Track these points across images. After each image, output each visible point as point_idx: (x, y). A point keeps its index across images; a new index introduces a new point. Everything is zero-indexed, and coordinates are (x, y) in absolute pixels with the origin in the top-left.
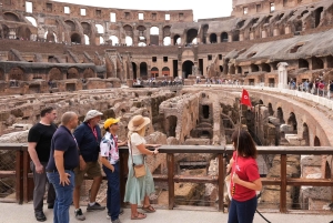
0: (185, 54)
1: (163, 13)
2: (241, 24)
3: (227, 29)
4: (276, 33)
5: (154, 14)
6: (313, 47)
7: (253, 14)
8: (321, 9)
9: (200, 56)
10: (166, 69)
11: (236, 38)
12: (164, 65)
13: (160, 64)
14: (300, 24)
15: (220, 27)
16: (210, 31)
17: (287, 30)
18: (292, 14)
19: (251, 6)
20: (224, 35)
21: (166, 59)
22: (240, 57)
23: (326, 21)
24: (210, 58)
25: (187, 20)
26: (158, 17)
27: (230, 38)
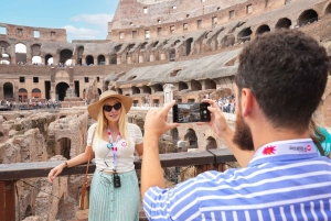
0: (58, 75)
1: (31, 30)
2: (118, 48)
3: (104, 52)
4: (152, 58)
5: (20, 29)
6: (191, 71)
7: (129, 39)
8: (190, 40)
9: (76, 78)
10: (36, 91)
11: (113, 61)
12: (35, 86)
13: (29, 85)
14: (173, 52)
15: (96, 49)
16: (86, 53)
17: (162, 57)
18: (165, 43)
19: (127, 32)
20: (101, 58)
21: (36, 80)
22: (120, 80)
23: (195, 50)
24: (87, 80)
25: (60, 39)
26: (25, 33)
27: (107, 61)
